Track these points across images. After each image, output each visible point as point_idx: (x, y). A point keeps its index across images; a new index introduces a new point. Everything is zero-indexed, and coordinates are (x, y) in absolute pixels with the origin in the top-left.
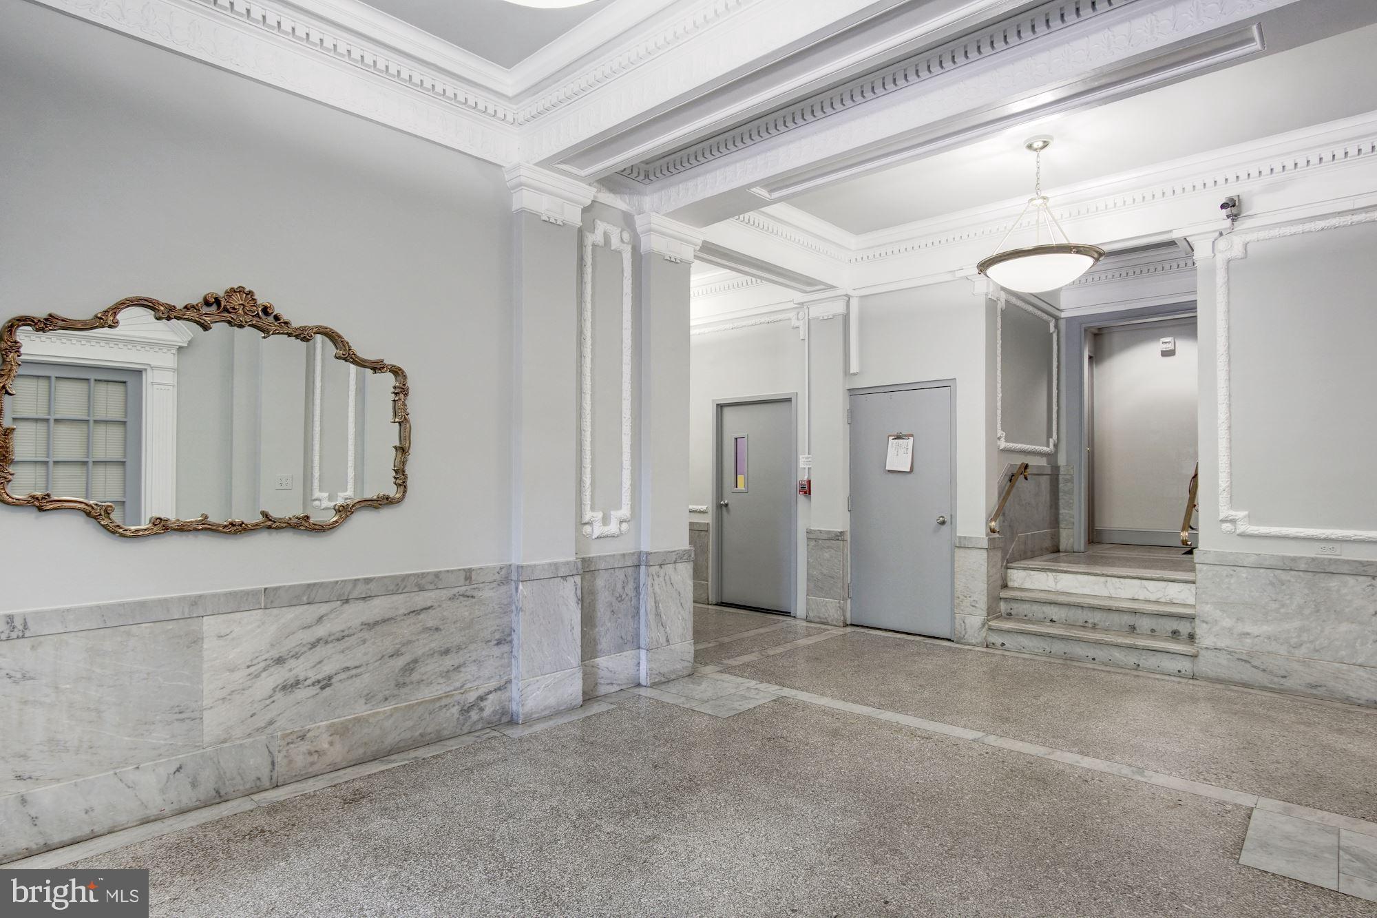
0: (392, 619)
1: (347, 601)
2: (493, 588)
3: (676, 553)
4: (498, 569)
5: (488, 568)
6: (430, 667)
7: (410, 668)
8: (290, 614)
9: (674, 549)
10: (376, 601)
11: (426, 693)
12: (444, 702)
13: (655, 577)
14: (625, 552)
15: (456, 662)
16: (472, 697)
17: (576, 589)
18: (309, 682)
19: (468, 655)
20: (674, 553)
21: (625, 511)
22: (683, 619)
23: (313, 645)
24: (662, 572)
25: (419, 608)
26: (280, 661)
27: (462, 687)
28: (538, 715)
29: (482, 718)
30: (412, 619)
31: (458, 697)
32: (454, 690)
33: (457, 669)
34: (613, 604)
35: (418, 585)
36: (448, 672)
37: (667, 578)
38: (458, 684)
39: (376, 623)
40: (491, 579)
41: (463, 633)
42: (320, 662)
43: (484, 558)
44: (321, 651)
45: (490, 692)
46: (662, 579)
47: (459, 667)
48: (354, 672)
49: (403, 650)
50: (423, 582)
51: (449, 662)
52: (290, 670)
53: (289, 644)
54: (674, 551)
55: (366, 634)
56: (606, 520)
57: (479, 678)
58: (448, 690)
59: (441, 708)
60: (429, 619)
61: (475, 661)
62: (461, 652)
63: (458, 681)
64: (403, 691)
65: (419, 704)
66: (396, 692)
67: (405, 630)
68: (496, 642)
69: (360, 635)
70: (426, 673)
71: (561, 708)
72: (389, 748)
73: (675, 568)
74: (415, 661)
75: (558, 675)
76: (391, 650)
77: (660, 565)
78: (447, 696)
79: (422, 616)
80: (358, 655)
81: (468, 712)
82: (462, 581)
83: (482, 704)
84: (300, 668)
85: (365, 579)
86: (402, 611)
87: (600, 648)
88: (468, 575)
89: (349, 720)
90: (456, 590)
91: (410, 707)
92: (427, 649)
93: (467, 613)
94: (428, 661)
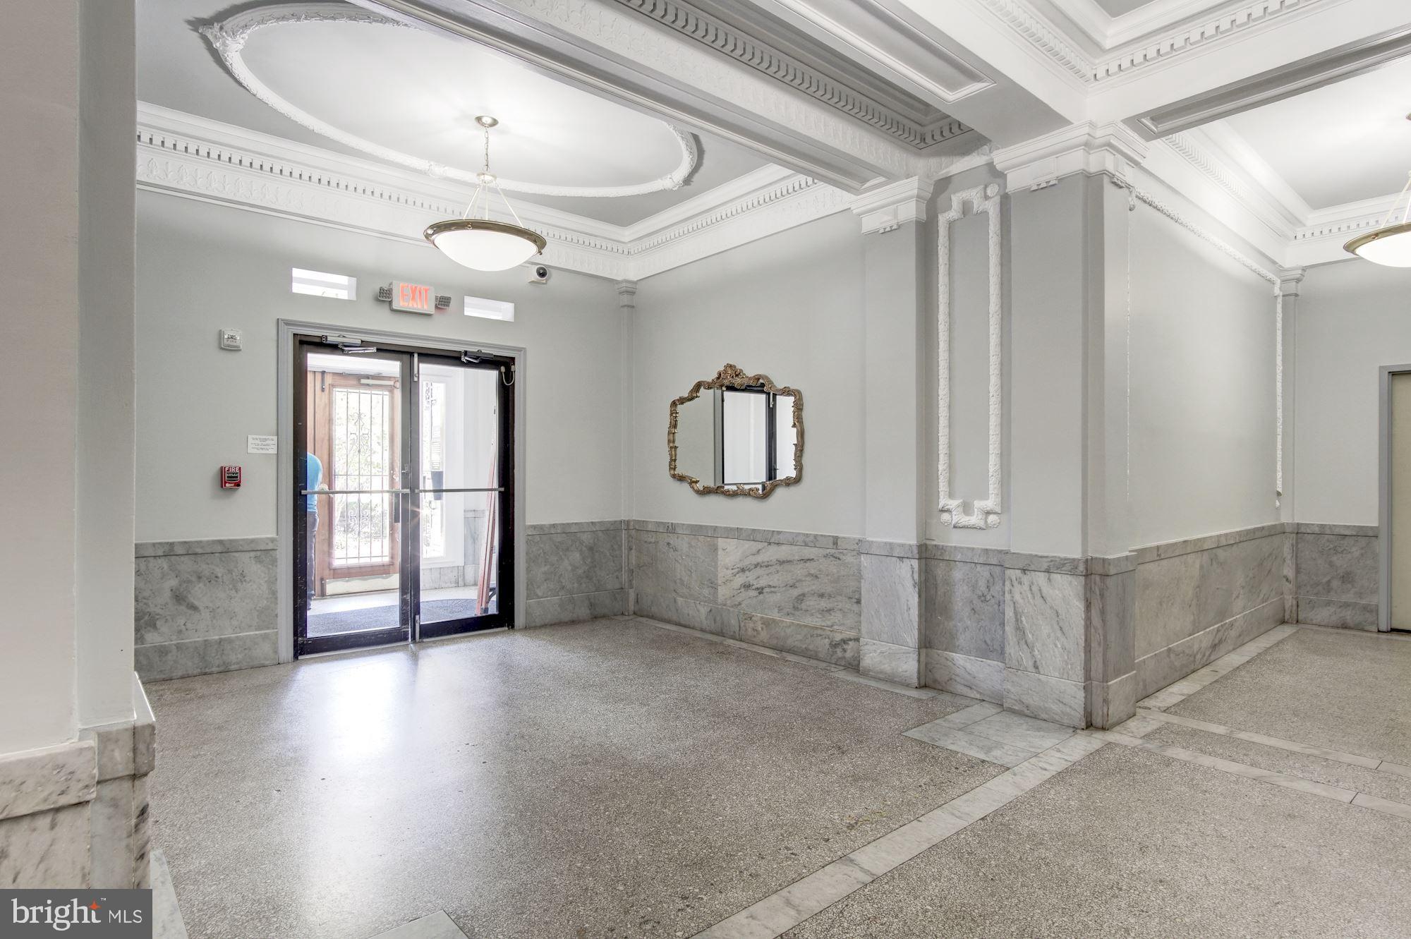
0: (791, 561)
1: (770, 544)
2: (853, 556)
3: (1049, 560)
4: (857, 541)
5: (849, 538)
6: (811, 602)
7: (801, 598)
8: (747, 545)
9: (1046, 554)
10: (784, 547)
11: (809, 621)
12: (819, 632)
13: (1015, 583)
14: (988, 547)
15: (829, 606)
16: (838, 637)
17: (913, 572)
18: (754, 587)
19: (836, 604)
20: (1044, 559)
21: (991, 503)
22: (1064, 648)
23: (756, 566)
24: (1026, 579)
25: (806, 558)
26: (743, 570)
27: (832, 626)
28: (873, 674)
29: (844, 658)
30: (801, 565)
31: (829, 633)
32: (827, 627)
33: (829, 611)
34: (974, 602)
35: (804, 542)
36: (823, 611)
37: (1035, 588)
38: (829, 623)
39: (784, 562)
40: (852, 548)
41: (832, 585)
42: (759, 577)
43: (848, 531)
44: (759, 571)
45: (850, 640)
46: (1026, 587)
47: (830, 610)
48: (773, 589)
49: (797, 584)
50: (807, 540)
51: (824, 604)
52: (747, 577)
53: (746, 563)
54: (1047, 557)
55: (779, 568)
56: (967, 508)
57: (843, 624)
58: (823, 624)
59: (818, 635)
60: (812, 568)
61: (841, 610)
62: (831, 599)
63: (829, 620)
64: (797, 613)
65: (806, 626)
66: (793, 612)
67: (799, 571)
68: (856, 601)
69: (776, 567)
70: (809, 606)
71: (895, 679)
72: (788, 648)
73: (1049, 579)
74: (804, 595)
75: (895, 647)
76: (791, 583)
77: (1024, 571)
78: (821, 629)
79: (808, 564)
80: (775, 580)
81: (835, 648)
82: (831, 545)
83: (845, 647)
84: (750, 577)
85: (778, 531)
86: (797, 558)
87: (957, 644)
88: (836, 541)
89: (770, 619)
90: (828, 551)
91: (800, 626)
92: (810, 589)
93: (835, 571)
94: (810, 598)
